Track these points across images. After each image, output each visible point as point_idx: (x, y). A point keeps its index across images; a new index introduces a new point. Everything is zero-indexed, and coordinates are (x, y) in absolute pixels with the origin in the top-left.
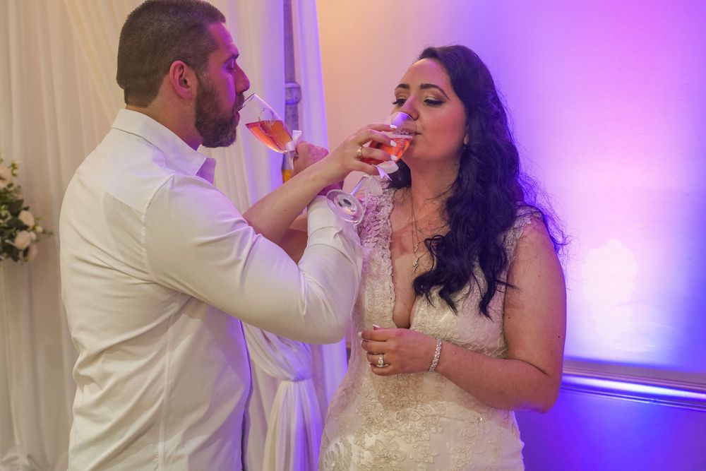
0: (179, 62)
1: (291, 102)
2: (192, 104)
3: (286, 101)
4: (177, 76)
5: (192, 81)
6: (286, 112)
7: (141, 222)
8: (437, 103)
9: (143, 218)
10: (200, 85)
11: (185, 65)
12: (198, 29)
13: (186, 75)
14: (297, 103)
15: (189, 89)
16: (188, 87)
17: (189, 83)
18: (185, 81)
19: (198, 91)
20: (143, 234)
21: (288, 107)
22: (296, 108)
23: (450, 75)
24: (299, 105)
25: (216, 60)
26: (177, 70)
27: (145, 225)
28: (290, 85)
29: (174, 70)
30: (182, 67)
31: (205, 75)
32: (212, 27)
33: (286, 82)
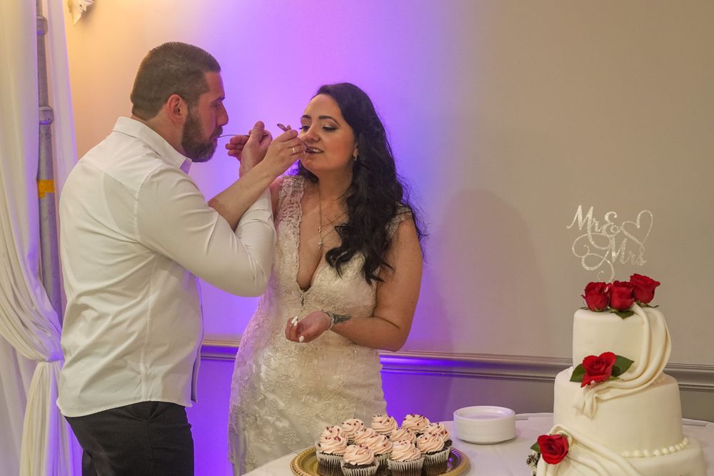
0: (177, 96)
1: (44, 122)
2: (182, 127)
3: (40, 121)
4: (173, 105)
5: (184, 111)
6: (40, 132)
7: (135, 198)
8: (332, 129)
9: (137, 196)
10: (189, 115)
11: (180, 98)
12: (198, 75)
13: (181, 106)
14: (50, 123)
15: (180, 117)
16: (180, 115)
17: (181, 112)
18: (179, 110)
19: (187, 119)
20: (136, 206)
21: (42, 127)
22: (49, 128)
23: (340, 108)
24: (52, 125)
25: (206, 99)
26: (174, 101)
27: (138, 200)
28: (43, 108)
29: (171, 101)
30: (178, 99)
31: (194, 109)
32: (208, 76)
33: (40, 106)
